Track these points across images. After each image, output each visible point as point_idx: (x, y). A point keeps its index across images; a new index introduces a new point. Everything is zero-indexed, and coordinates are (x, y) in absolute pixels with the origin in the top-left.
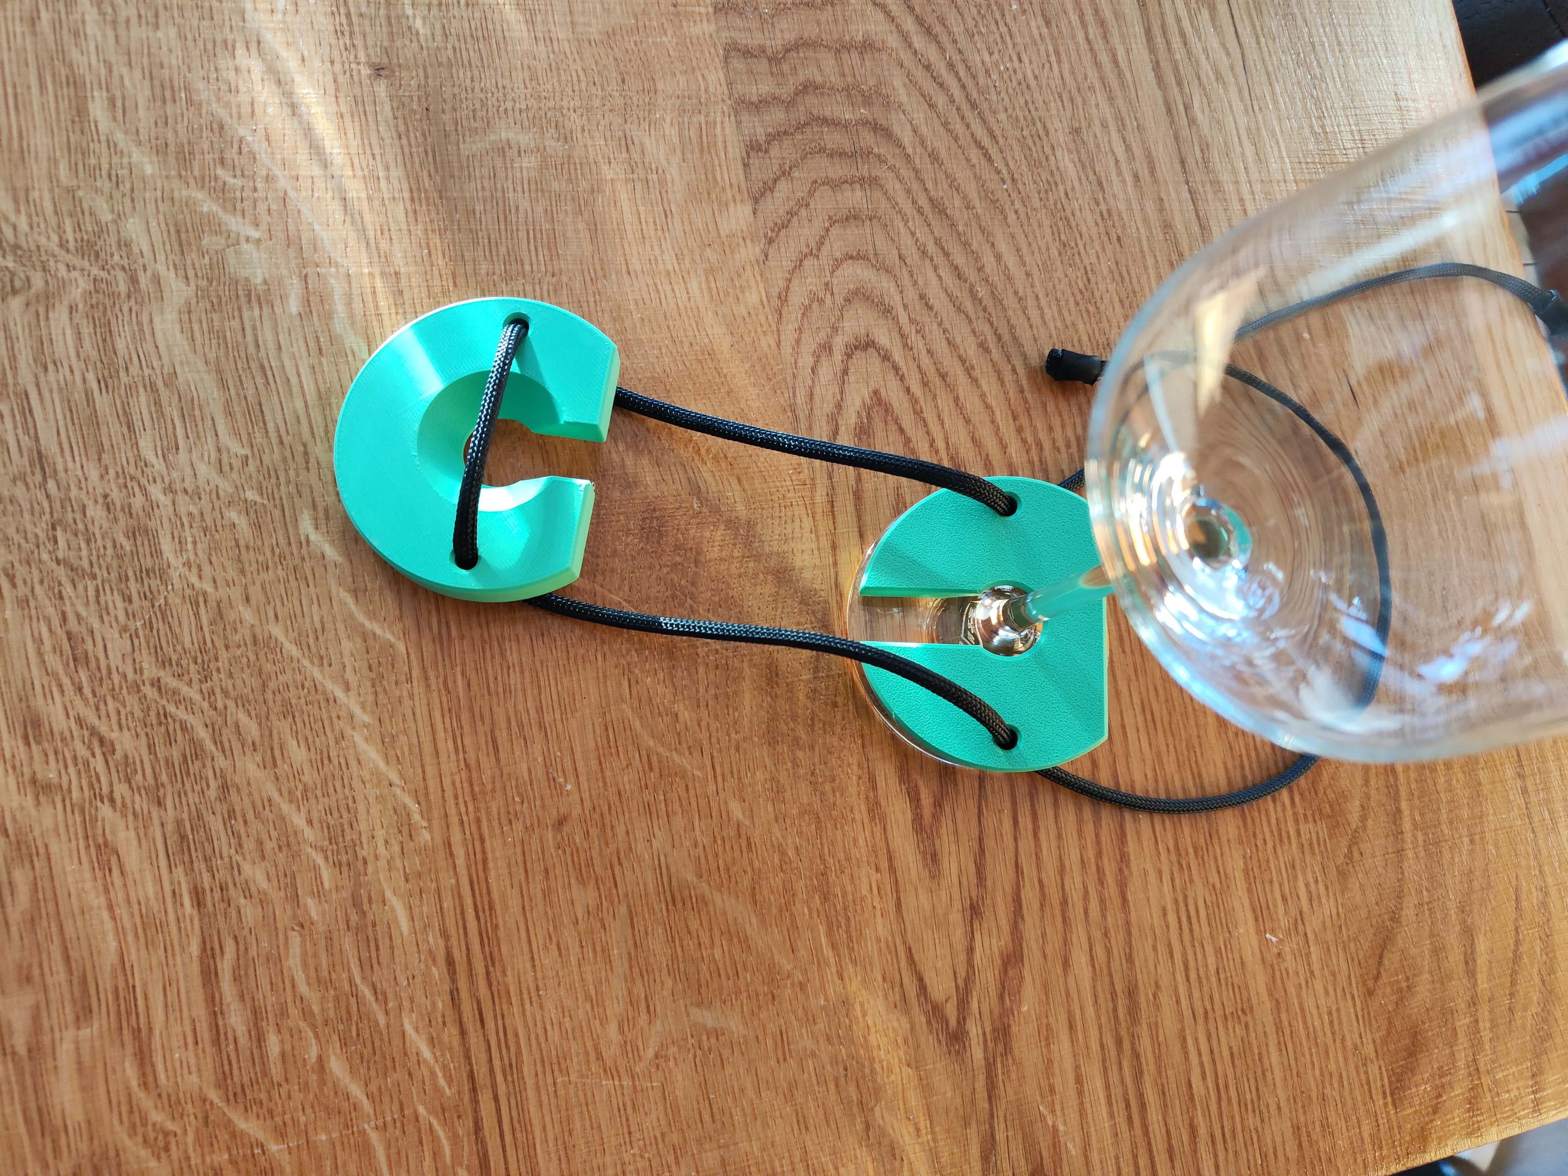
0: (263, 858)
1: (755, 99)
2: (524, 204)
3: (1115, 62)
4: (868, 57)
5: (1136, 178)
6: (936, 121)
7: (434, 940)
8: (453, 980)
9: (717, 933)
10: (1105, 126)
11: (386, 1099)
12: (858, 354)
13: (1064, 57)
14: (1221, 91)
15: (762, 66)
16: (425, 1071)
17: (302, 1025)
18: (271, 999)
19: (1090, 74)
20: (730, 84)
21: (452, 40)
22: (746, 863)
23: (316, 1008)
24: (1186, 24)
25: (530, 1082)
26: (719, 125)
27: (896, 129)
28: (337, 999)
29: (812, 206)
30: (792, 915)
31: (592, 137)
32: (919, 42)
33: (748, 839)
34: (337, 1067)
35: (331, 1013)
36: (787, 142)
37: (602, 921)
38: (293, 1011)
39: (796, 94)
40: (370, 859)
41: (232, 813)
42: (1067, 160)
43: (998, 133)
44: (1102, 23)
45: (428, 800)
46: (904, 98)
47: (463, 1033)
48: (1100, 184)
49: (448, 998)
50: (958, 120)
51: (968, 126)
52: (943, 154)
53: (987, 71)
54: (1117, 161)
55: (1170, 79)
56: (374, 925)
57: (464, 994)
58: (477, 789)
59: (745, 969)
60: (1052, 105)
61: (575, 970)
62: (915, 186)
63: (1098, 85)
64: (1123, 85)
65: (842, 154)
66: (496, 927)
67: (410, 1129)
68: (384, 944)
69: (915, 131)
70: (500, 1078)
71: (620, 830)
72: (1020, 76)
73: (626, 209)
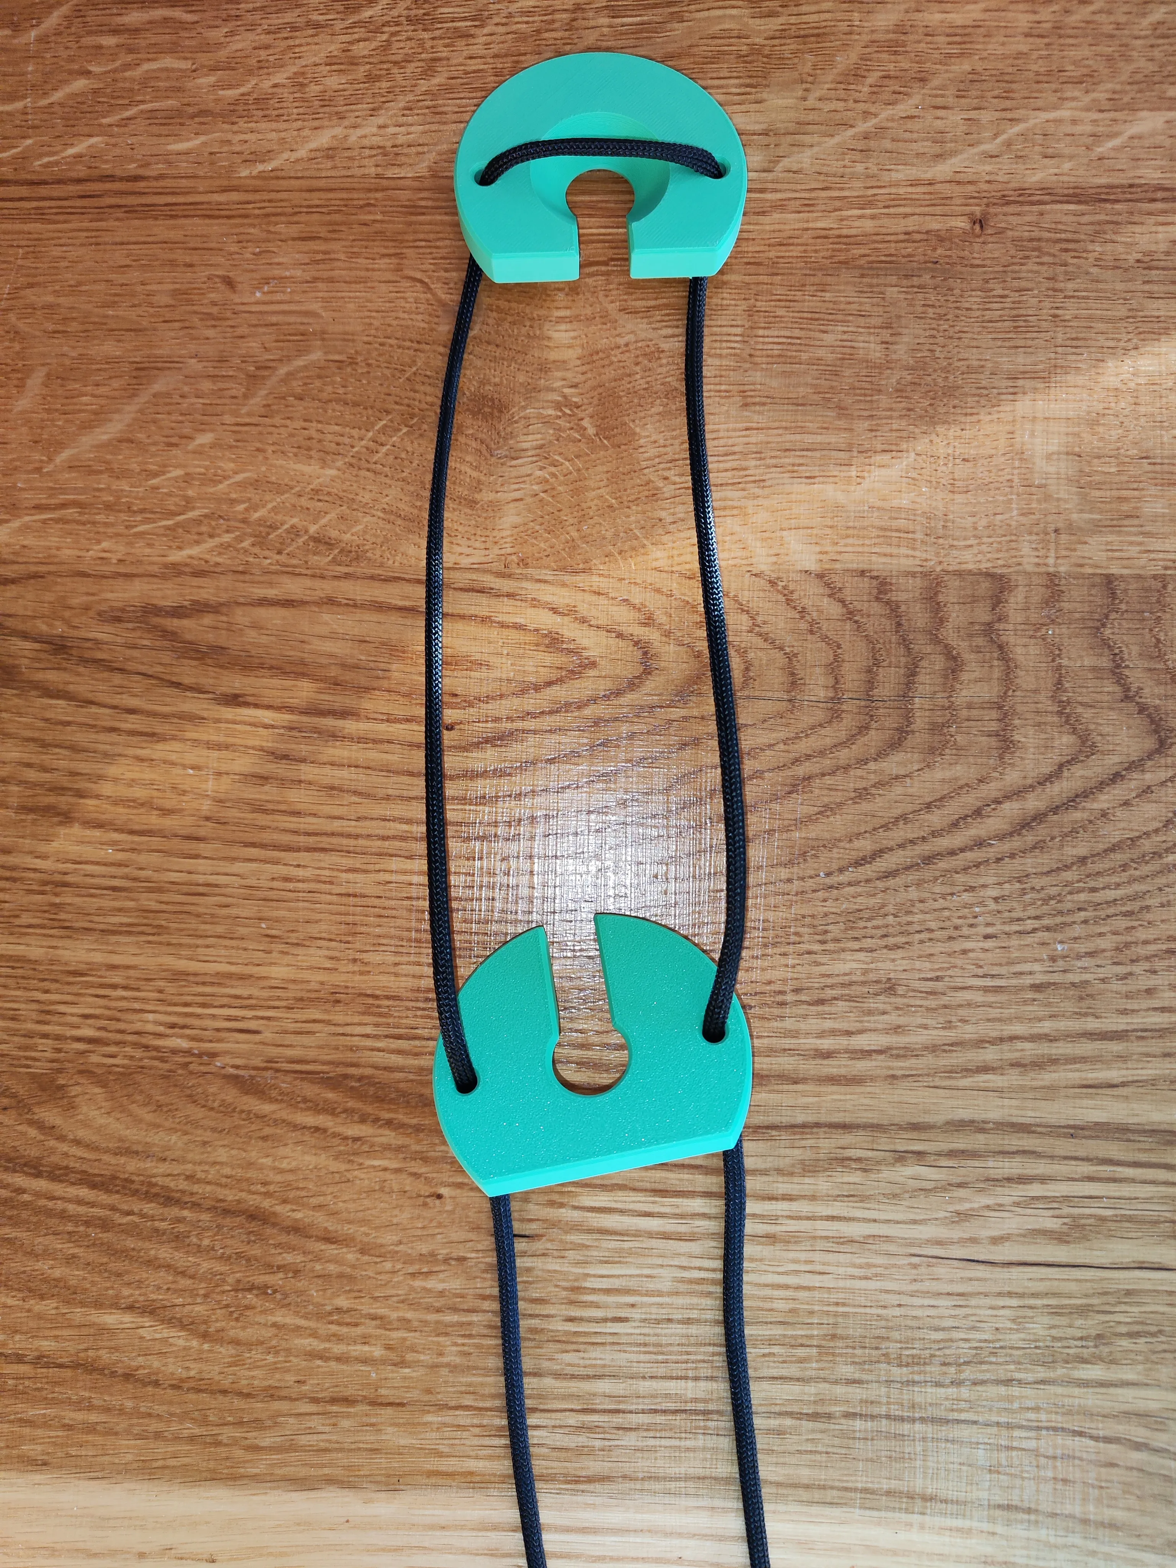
0: (255, 48)
1: (941, 598)
2: (829, 339)
3: (985, 1069)
4: (993, 742)
5: (827, 1055)
6: (910, 808)
7: (160, 168)
8: (122, 179)
9: (103, 402)
10: (897, 1029)
11: (45, 117)
12: (639, 654)
13: (991, 998)
14: (942, 1214)
15: (983, 614)
16: (59, 148)
17: (118, 63)
18: (143, 43)
19: (969, 1028)
20: (959, 574)
21: (1015, 296)
22: (157, 438)
23: (128, 74)
24: (1036, 1190)
25: (26, 227)
26: (910, 552)
27: (898, 757)
28: (131, 90)
29: (809, 637)
30: (101, 472)
31: (901, 417)
32: (1011, 809)
33: (176, 445)
34: (80, 84)
35: (121, 85)
36: (888, 624)
37: (139, 305)
38: (129, 58)
39: (946, 646)
40: (235, 128)
41: (294, 29)
42: (855, 965)
43: (891, 882)
44: (1039, 1064)
45: (272, 178)
46: (939, 774)
47: (79, 181)
48: (821, 1002)
49: (109, 173)
50: (910, 836)
51: (901, 846)
52: (865, 806)
53: (972, 889)
54: (849, 1033)
55: (961, 1142)
56: (182, 124)
57: (108, 186)
58: (273, 219)
59: (67, 421)
60: (928, 965)
61: (104, 277)
62: (827, 763)
63: (951, 1035)
64: (951, 1072)
65: (871, 684)
66: (156, 219)
67: (17, 131)
68: (164, 130)
69: (897, 777)
70: (35, 204)
71: (210, 333)
72: (965, 931)
73: (819, 438)
